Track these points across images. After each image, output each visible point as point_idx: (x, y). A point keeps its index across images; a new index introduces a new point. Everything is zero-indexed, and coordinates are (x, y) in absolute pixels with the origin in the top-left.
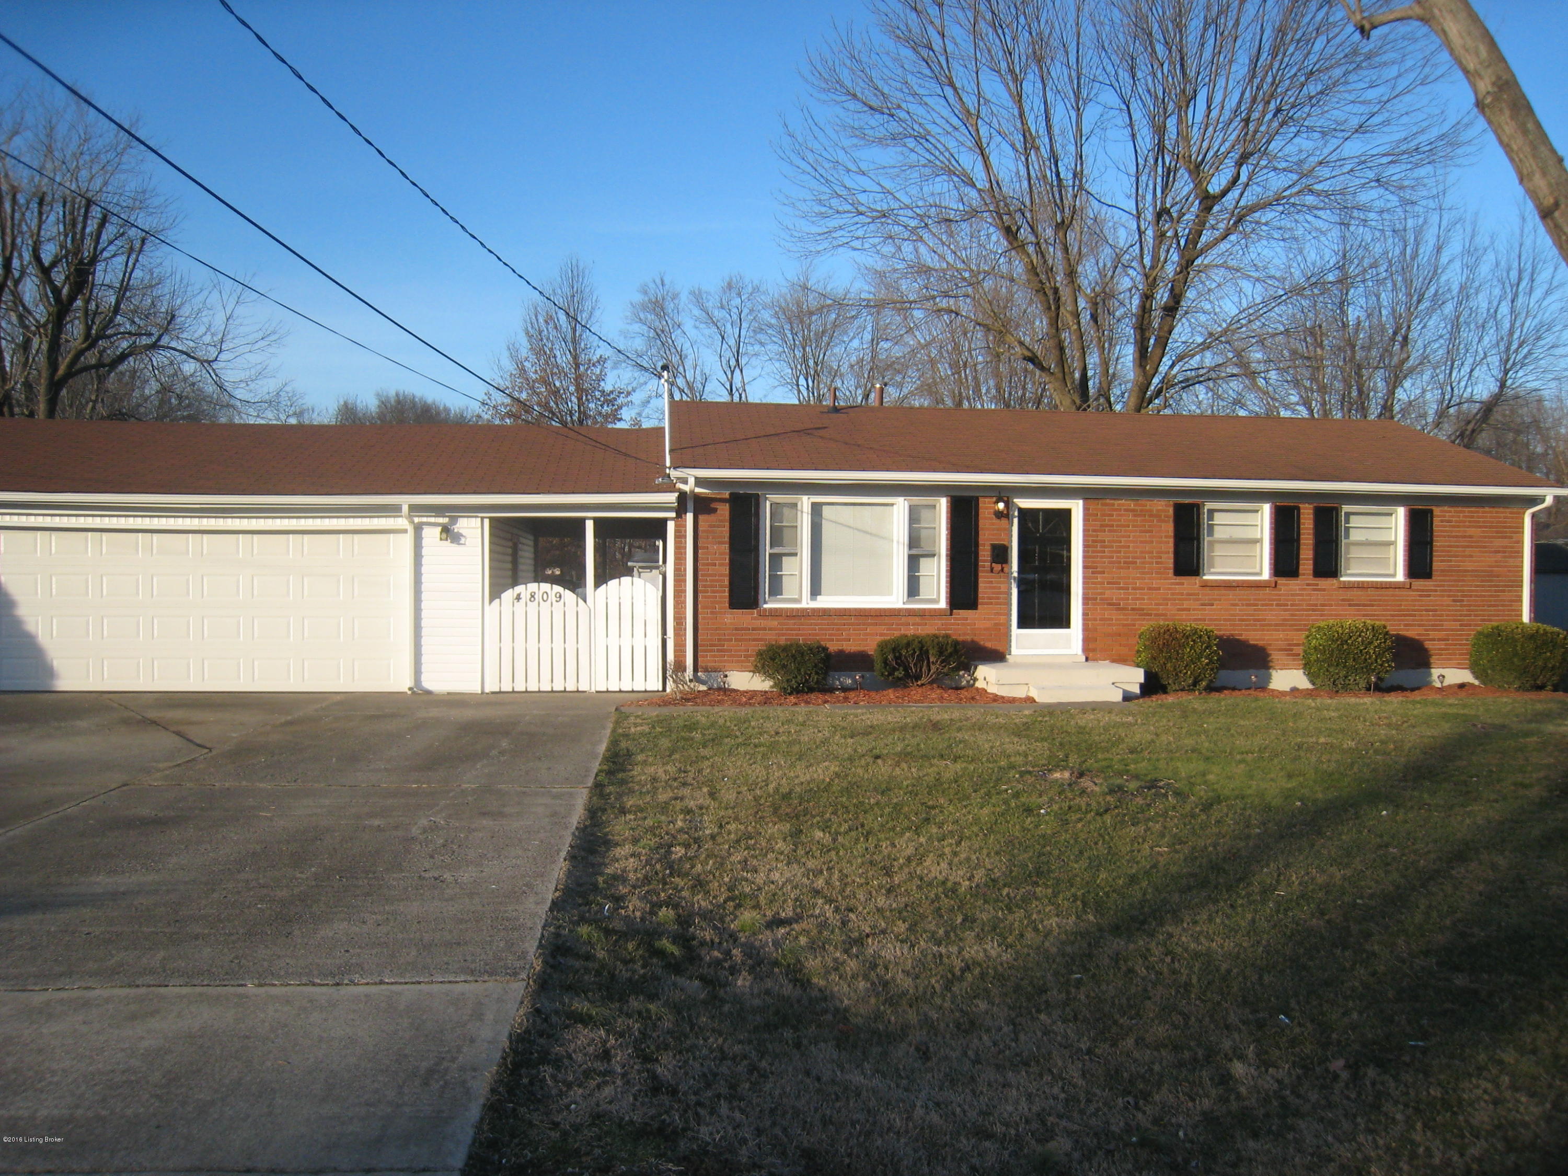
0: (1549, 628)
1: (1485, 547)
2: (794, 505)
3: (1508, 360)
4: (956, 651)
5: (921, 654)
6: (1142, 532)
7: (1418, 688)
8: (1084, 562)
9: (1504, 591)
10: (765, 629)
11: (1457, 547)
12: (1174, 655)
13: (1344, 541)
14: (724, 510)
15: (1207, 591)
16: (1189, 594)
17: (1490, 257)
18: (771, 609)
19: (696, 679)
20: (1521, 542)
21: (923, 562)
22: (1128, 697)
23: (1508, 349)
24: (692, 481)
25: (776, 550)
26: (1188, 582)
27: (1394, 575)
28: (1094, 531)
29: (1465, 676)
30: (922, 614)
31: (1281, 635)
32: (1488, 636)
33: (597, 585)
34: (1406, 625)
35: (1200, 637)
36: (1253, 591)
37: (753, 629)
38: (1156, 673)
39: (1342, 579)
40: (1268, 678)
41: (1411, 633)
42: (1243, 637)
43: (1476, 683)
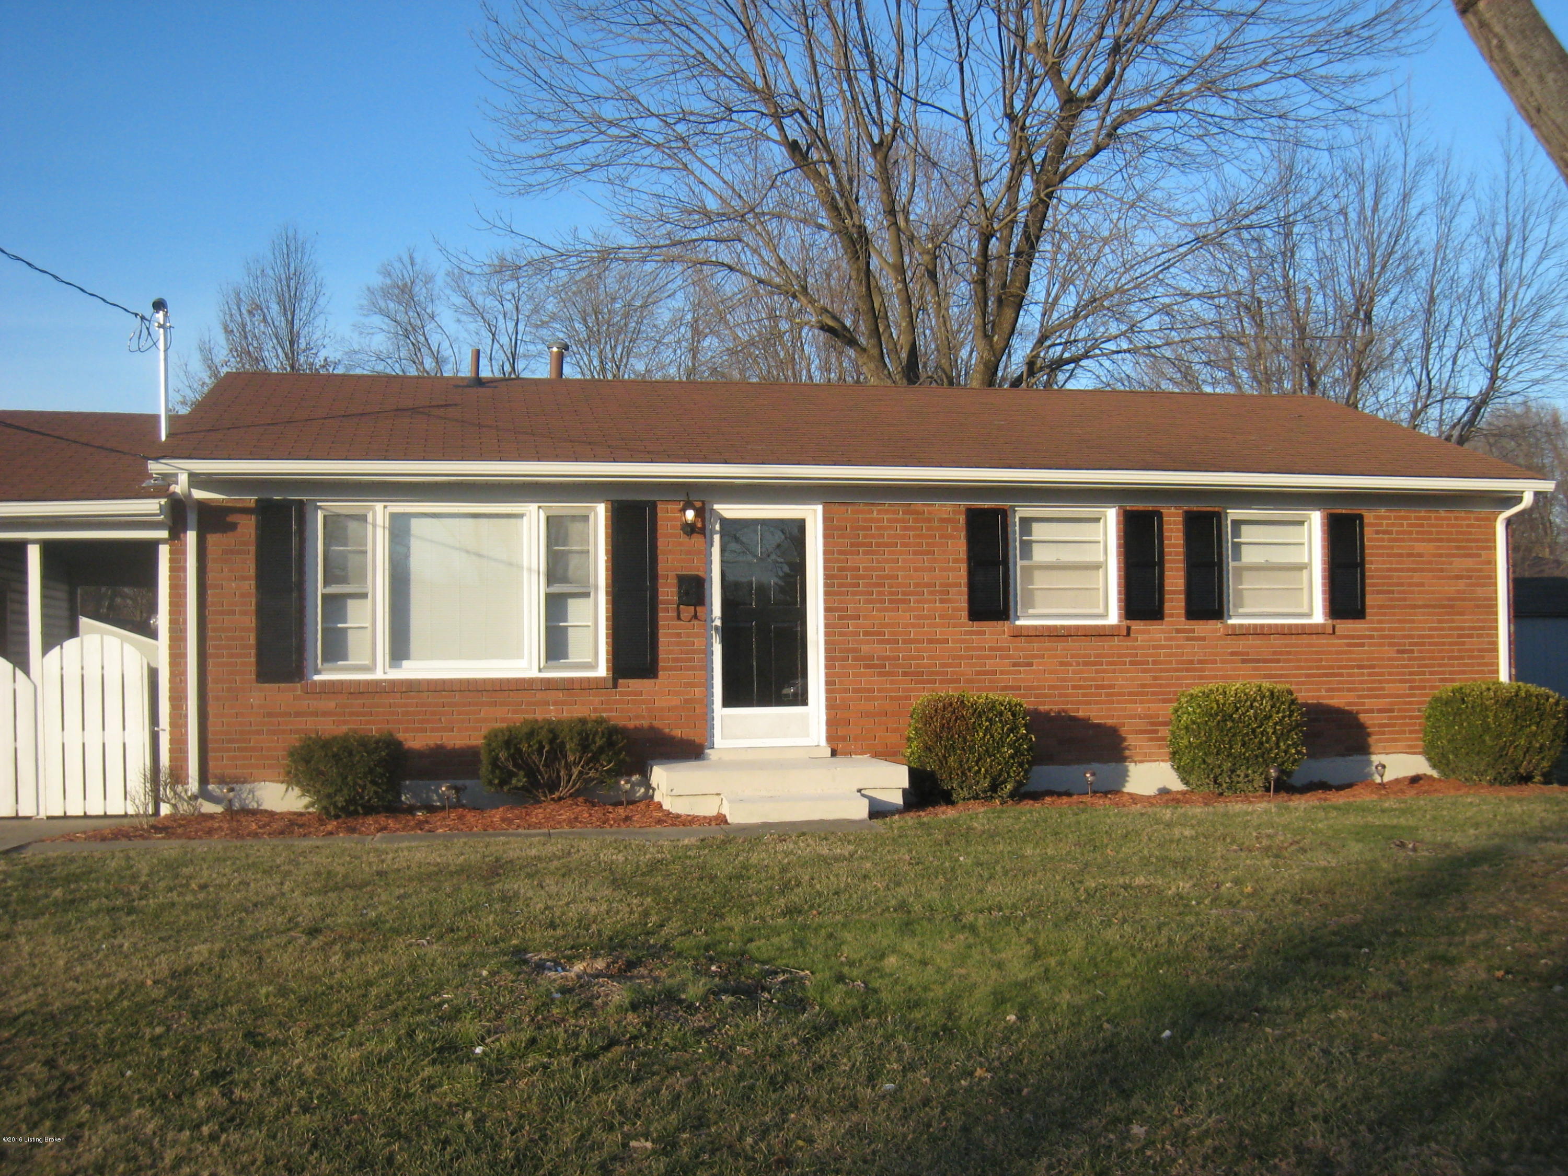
0: (1533, 688)
1: (1442, 570)
2: (363, 518)
3: (1499, 342)
4: (610, 744)
5: (552, 751)
6: (915, 553)
7: (1350, 786)
8: (826, 601)
9: (1471, 636)
10: (316, 714)
11: (1401, 570)
12: (959, 744)
13: (1232, 564)
14: (248, 527)
15: (1022, 643)
16: (991, 649)
17: (1469, 207)
18: (324, 683)
19: (204, 793)
20: (1492, 562)
21: (574, 605)
22: (878, 811)
23: (1499, 326)
24: (183, 478)
25: (334, 589)
26: (991, 630)
27: (1309, 615)
28: (841, 553)
29: (1418, 765)
30: (568, 686)
31: (1139, 709)
32: (1447, 703)
33: (47, 648)
34: (1328, 690)
35: (1001, 714)
36: (1094, 643)
37: (297, 714)
38: (932, 773)
39: (1230, 622)
40: (1123, 776)
41: (1337, 701)
42: (1081, 714)
43: (1435, 774)
